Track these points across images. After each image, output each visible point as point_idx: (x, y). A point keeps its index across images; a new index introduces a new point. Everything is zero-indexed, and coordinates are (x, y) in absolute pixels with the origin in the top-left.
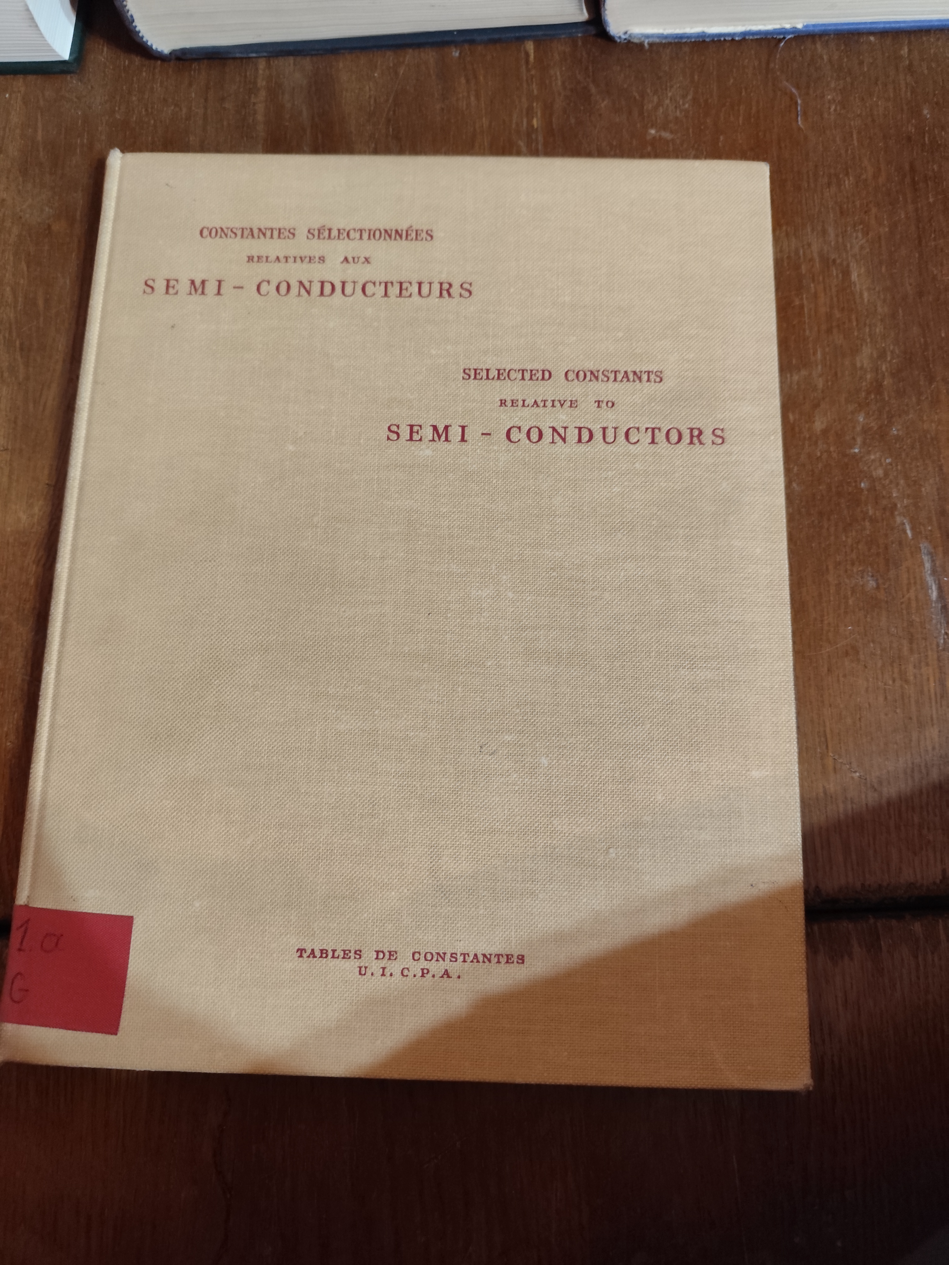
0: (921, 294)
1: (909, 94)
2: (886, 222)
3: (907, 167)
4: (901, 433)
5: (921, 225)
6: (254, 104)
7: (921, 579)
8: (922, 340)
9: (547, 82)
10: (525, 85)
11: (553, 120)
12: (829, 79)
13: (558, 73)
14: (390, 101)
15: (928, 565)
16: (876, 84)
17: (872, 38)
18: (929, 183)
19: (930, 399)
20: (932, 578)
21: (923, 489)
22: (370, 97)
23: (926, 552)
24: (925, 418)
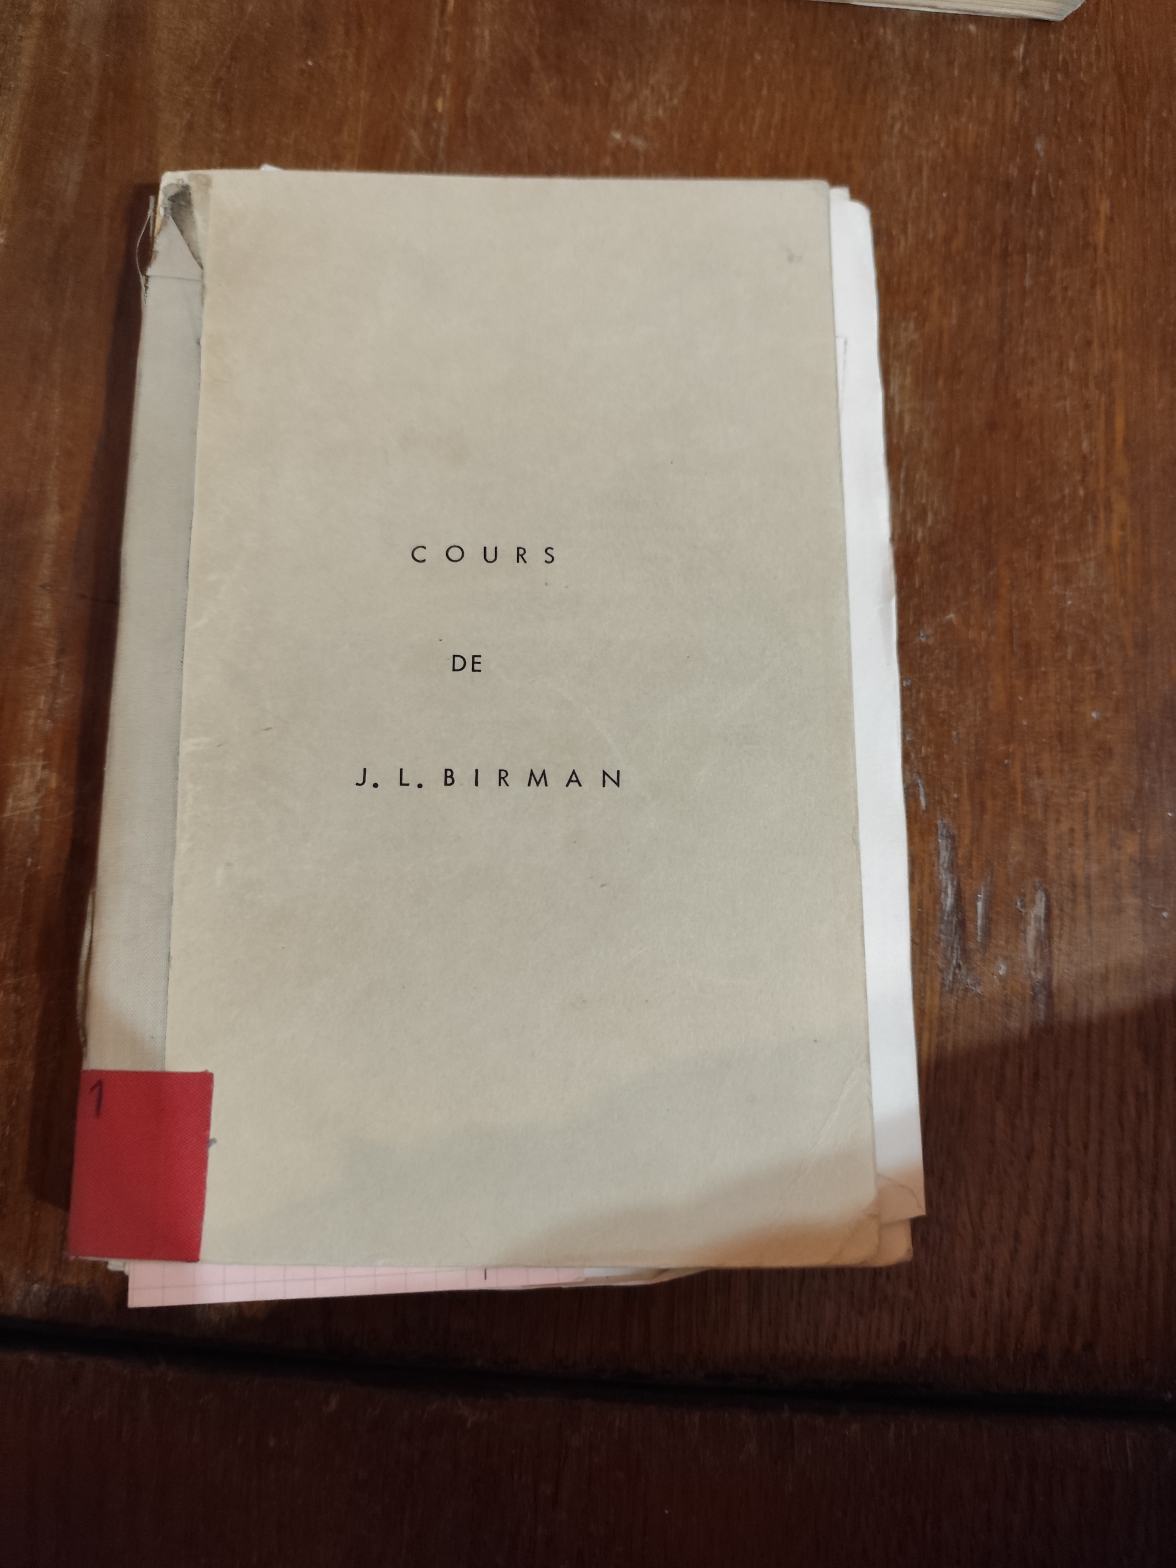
0: (992, 426)
1: (1017, 116)
2: (954, 310)
3: (999, 229)
4: (931, 641)
5: (1006, 321)
6: (21, 37)
7: (931, 874)
8: (985, 499)
9: (468, 44)
10: (434, 47)
11: (470, 102)
12: (899, 82)
13: (487, 33)
14: (226, 52)
15: (944, 855)
16: (970, 97)
17: (972, 28)
18: (1028, 256)
19: (984, 593)
20: (949, 876)
21: (954, 733)
22: (197, 42)
23: (945, 832)
24: (972, 622)
